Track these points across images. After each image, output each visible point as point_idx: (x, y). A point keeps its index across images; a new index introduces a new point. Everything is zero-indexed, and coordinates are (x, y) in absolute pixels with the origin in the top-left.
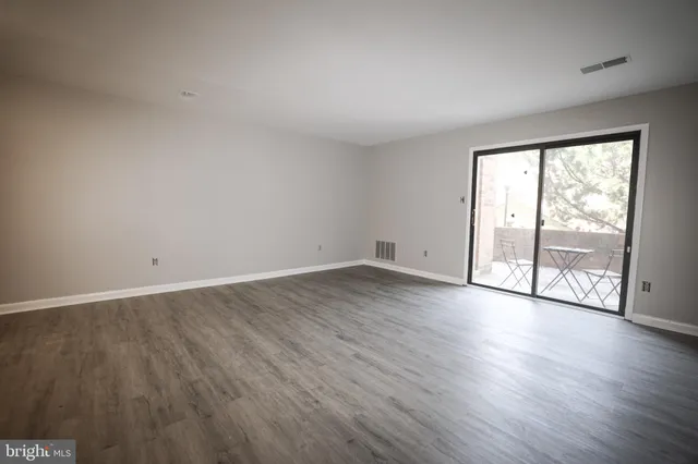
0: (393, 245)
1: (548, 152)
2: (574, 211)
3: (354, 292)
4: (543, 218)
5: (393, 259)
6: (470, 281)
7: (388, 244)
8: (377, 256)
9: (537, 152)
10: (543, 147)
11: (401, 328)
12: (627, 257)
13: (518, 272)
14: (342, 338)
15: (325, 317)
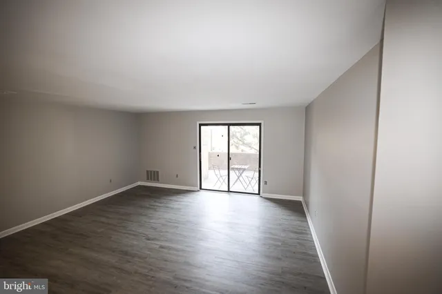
0: (158, 172)
1: (231, 127)
2: (241, 143)
3: (142, 207)
4: (230, 156)
5: (158, 180)
6: (201, 188)
7: (154, 172)
8: (148, 179)
9: (227, 127)
10: (229, 125)
11: (176, 225)
12: (260, 171)
13: (221, 179)
14: (149, 240)
15: (133, 229)
